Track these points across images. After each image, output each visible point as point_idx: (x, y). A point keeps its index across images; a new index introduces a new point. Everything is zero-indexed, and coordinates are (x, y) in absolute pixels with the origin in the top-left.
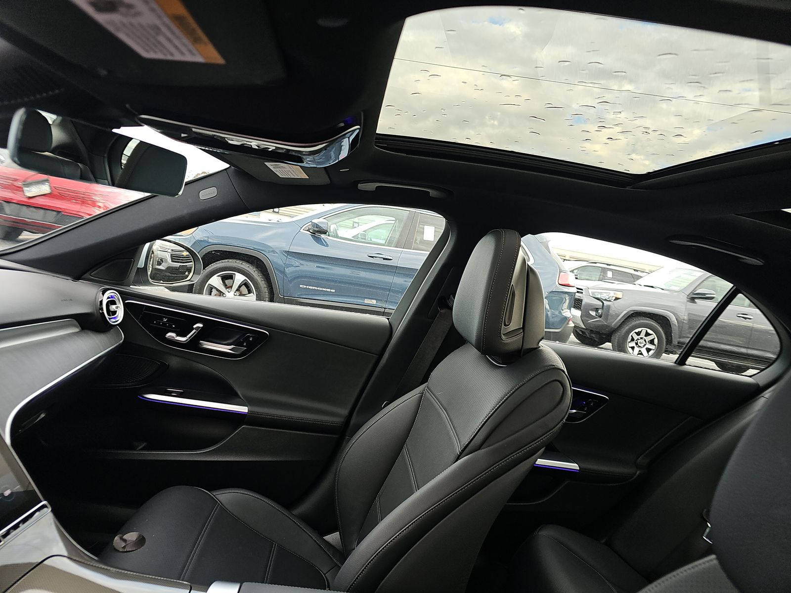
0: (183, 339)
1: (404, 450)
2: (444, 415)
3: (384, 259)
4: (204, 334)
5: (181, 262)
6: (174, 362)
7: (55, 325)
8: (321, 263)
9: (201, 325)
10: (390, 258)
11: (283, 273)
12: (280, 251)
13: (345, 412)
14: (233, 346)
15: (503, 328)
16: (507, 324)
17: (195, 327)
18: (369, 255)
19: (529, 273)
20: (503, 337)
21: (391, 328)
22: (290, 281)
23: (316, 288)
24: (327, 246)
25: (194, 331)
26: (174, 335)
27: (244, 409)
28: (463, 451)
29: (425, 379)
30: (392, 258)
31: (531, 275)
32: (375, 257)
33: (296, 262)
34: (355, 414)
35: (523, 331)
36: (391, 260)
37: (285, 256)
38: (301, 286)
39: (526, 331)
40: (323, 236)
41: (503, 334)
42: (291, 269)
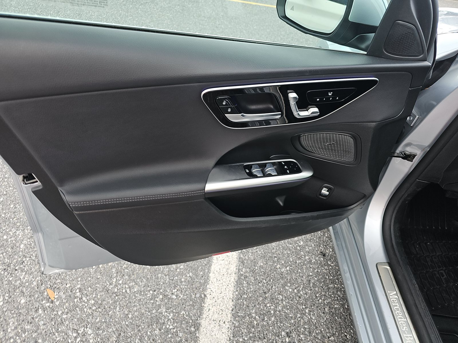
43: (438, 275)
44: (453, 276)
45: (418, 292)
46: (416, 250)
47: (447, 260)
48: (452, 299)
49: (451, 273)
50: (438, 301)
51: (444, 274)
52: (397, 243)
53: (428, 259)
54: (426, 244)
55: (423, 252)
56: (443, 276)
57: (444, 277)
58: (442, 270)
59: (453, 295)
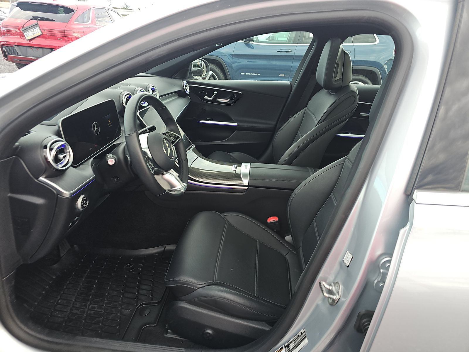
0: (210, 98)
1: (299, 132)
2: (313, 116)
3: (287, 52)
4: (217, 96)
5: (197, 68)
6: (207, 108)
7: (170, 96)
8: (250, 59)
9: (216, 92)
10: (290, 51)
11: (231, 67)
12: (228, 55)
13: (274, 123)
14: (229, 100)
15: (334, 79)
16: (335, 77)
17: (214, 93)
18: (278, 51)
19: (345, 55)
20: (333, 82)
21: (291, 86)
22: (236, 72)
23: (250, 74)
24: (253, 48)
25: (214, 95)
26: (207, 97)
27: (236, 124)
28: (318, 123)
29: (306, 106)
30: (291, 51)
31: (346, 56)
32: (281, 51)
33: (238, 60)
34: (278, 123)
35: (342, 79)
36: (290, 52)
37: (231, 57)
38: (241, 74)
39: (343, 79)
40: (251, 42)
41: (334, 81)
42: (236, 64)
43: (92, 312)
44: (98, 300)
45: (104, 342)
46: (59, 317)
47: (83, 295)
48: (116, 313)
49: (95, 300)
50: (114, 325)
51: (93, 306)
52: (48, 335)
53: (74, 311)
54: (58, 304)
55: (64, 311)
56: (94, 308)
57: (96, 308)
58: (89, 305)
59: (113, 310)
